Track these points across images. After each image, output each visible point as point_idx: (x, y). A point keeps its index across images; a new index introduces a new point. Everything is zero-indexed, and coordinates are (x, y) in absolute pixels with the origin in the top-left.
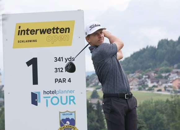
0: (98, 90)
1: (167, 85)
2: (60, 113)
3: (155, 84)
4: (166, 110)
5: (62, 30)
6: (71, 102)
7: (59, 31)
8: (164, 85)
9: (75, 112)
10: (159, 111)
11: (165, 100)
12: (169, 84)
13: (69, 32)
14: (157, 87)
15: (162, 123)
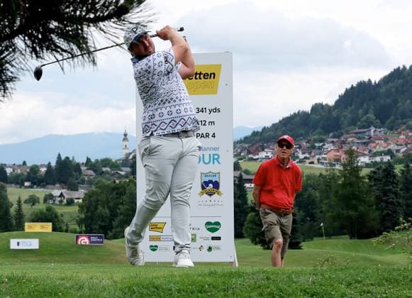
0: (239, 161)
1: (320, 157)
2: (202, 173)
3: (307, 155)
4: (318, 186)
5: (206, 76)
6: (215, 161)
7: (202, 76)
8: (317, 157)
9: (219, 173)
10: (311, 186)
11: (318, 174)
12: (323, 156)
13: (214, 78)
14: (308, 158)
15: (313, 200)
